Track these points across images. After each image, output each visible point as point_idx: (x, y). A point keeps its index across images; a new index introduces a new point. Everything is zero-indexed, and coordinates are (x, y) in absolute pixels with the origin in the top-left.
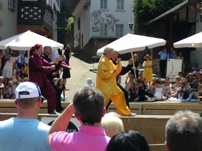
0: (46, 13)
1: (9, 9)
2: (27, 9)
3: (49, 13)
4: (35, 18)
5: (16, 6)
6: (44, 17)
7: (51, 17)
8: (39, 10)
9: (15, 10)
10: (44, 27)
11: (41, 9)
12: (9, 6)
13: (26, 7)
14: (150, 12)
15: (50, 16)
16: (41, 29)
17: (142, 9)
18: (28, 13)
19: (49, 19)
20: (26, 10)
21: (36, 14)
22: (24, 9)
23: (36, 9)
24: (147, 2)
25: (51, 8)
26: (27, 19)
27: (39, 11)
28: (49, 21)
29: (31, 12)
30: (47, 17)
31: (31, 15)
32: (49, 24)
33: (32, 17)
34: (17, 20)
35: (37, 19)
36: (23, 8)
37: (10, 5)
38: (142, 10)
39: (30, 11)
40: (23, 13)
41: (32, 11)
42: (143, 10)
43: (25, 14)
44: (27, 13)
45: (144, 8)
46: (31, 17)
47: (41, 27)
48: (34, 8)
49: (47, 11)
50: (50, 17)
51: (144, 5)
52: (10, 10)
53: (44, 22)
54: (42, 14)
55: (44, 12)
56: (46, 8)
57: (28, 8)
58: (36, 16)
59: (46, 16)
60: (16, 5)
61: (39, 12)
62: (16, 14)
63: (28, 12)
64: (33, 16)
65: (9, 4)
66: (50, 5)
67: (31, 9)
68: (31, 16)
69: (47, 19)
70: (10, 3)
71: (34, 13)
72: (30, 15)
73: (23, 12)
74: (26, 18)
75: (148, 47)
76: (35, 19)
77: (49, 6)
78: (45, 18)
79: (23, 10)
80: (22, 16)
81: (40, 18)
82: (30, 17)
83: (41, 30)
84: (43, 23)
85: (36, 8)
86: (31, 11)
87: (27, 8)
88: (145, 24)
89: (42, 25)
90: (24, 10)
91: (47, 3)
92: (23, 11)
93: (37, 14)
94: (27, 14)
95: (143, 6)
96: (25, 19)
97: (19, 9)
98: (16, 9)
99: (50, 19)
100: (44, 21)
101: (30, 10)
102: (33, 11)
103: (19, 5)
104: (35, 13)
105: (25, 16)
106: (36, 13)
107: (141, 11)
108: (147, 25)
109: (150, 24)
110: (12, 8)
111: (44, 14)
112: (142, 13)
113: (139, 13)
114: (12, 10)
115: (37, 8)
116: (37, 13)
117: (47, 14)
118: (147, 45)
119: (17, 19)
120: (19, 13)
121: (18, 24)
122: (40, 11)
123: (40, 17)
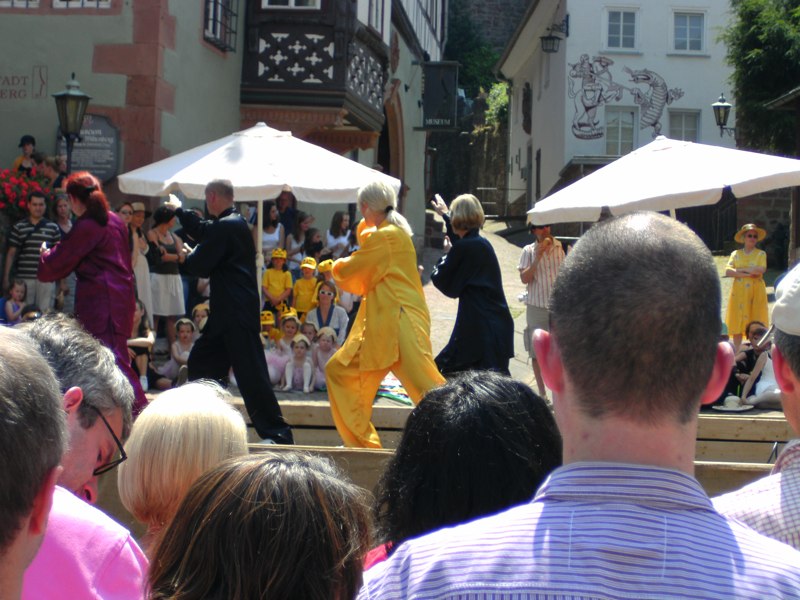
0: (357, 58)
1: (206, 39)
2: (279, 40)
3: (372, 59)
4: (312, 76)
5: (234, 28)
6: (349, 75)
7: (379, 76)
8: (328, 46)
9: (232, 46)
10: (345, 112)
11: (333, 41)
12: (206, 26)
13: (275, 35)
14: (789, 56)
15: (372, 70)
16: (336, 120)
17: (758, 45)
18: (286, 58)
19: (371, 81)
20: (275, 47)
21: (317, 63)
22: (269, 40)
23: (316, 41)
24: (777, 19)
25: (379, 38)
26: (282, 80)
27: (325, 49)
28: (371, 92)
29: (297, 52)
30: (360, 72)
31: (296, 65)
32: (370, 101)
33: (299, 73)
34: (242, 86)
35: (318, 81)
36: (264, 38)
37: (211, 23)
38: (756, 50)
39: (293, 50)
40: (265, 57)
41: (301, 50)
42: (760, 51)
43: (274, 61)
44: (278, 58)
45: (768, 42)
46: (295, 74)
47: (336, 114)
48: (310, 36)
49: (361, 51)
50: (375, 73)
51: (765, 29)
52: (208, 45)
53: (347, 95)
54: (341, 62)
55: (348, 53)
56: (355, 37)
57: (285, 36)
58: (317, 71)
59: (357, 69)
60: (237, 23)
61: (327, 52)
62: (235, 60)
63: (283, 54)
64: (303, 69)
65: (206, 20)
66: (374, 25)
67: (298, 42)
68: (296, 69)
69: (360, 83)
70: (211, 16)
71: (307, 59)
72: (293, 66)
73: (263, 53)
74: (277, 76)
75: (733, 191)
76: (312, 80)
77: (369, 30)
78: (353, 77)
79: (263, 45)
80: (262, 69)
81: (331, 76)
82: (291, 72)
83: (334, 126)
84: (343, 97)
85: (315, 38)
86: (297, 48)
87: (279, 36)
88: (765, 105)
89: (340, 105)
90: (269, 46)
91: (362, 16)
92: (266, 49)
93: (320, 60)
94: (282, 62)
95: (762, 33)
96: (271, 79)
97: (250, 43)
98: (237, 41)
99: (375, 84)
100: (345, 91)
101: (294, 44)
102: (305, 48)
103: (248, 26)
104: (310, 55)
105: (274, 69)
106: (314, 59)
107: (753, 54)
108: (771, 108)
109: (783, 105)
110: (218, 36)
111: (349, 64)
112: (757, 61)
113: (746, 61)
114: (221, 47)
115: (321, 37)
116: (318, 56)
117: (361, 61)
118: (728, 184)
119: (239, 82)
120: (250, 58)
121: (243, 101)
122: (330, 49)
123: (330, 72)
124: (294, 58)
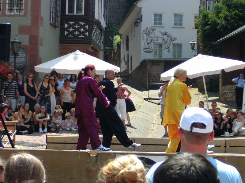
0: (95, 30)
1: (51, 24)
2: (71, 24)
3: (98, 30)
4: (81, 35)
5: (58, 21)
6: (93, 35)
7: (100, 35)
8: (86, 26)
9: (58, 26)
10: (92, 46)
11: (88, 24)
12: (50, 20)
13: (70, 23)
14: (218, 28)
15: (98, 33)
16: (89, 48)
17: (208, 25)
18: (73, 30)
19: (98, 36)
20: (70, 26)
21: (83, 31)
22: (68, 24)
23: (82, 24)
24: (214, 17)
25: (100, 23)
26: (72, 36)
27: (86, 27)
28: (98, 40)
29: (77, 28)
30: (95, 34)
31: (77, 32)
32: (98, 42)
33: (77, 34)
34: (60, 38)
35: (83, 37)
36: (66, 23)
37: (52, 19)
38: (208, 26)
39: (76, 27)
40: (67, 29)
41: (78, 27)
42: (209, 27)
43: (70, 30)
44: (71, 30)
45: (210, 24)
46: (76, 34)
47: (89, 46)
48: (81, 23)
49: (96, 27)
50: (99, 34)
51: (210, 20)
52: (51, 26)
53: (92, 40)
54: (90, 31)
55: (92, 28)
56: (94, 23)
57: (73, 23)
58: (83, 33)
59: (95, 33)
60: (59, 19)
61: (86, 28)
62: (58, 30)
63: (72, 28)
64: (79, 33)
65: (51, 18)
66: (99, 19)
67: (77, 25)
68: (77, 33)
69: (95, 37)
70: (52, 17)
71: (80, 30)
72: (75, 32)
73: (66, 28)
74: (70, 35)
75: (225, 70)
76: (81, 36)
77: (98, 21)
78: (94, 35)
79: (66, 26)
80: (66, 33)
81: (87, 35)
82: (75, 34)
83: (88, 50)
84: (91, 41)
85: (82, 23)
86: (77, 26)
87: (71, 23)
88: (213, 43)
89: (90, 44)
90: (68, 26)
91: (96, 17)
92: (67, 27)
93: (84, 30)
94: (72, 31)
95: (209, 21)
96: (69, 36)
97: (62, 25)
98: (58, 24)
99: (99, 37)
100: (92, 39)
101: (76, 25)
102: (79, 26)
103: (61, 20)
104: (81, 29)
105: (70, 33)
106: (82, 30)
107: (207, 28)
108: (215, 44)
109: (218, 43)
110: (54, 23)
111: (93, 31)
112: (207, 30)
113: (205, 29)
114: (54, 26)
115: (84, 23)
116: (83, 29)
117: (96, 30)
118: (223, 68)
119: (59, 37)
120: (62, 29)
121: (60, 43)
122: (87, 27)
123: (87, 34)
124: (76, 30)
